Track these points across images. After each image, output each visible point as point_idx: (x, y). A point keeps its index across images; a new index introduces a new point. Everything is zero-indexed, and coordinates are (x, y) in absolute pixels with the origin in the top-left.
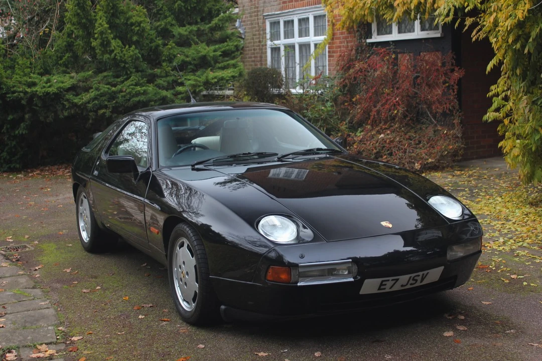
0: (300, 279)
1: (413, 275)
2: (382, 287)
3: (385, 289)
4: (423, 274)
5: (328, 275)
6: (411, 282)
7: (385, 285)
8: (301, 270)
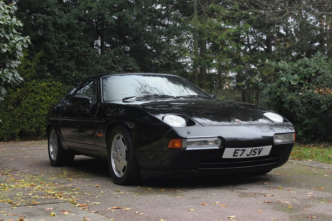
0: (188, 146)
1: (254, 148)
2: (236, 154)
3: (237, 156)
4: (260, 149)
5: (204, 145)
6: (253, 153)
7: (237, 153)
8: (188, 140)
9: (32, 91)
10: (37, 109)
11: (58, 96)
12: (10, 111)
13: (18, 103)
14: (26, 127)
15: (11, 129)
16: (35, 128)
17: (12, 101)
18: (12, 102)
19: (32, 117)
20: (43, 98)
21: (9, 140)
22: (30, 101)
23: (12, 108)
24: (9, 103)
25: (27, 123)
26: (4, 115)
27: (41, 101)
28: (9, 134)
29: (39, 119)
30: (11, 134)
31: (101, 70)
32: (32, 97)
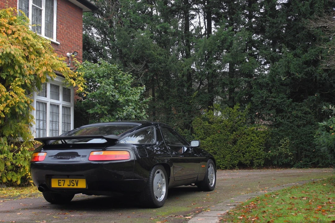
9: (245, 134)
10: (249, 146)
11: (264, 137)
12: (229, 148)
13: (235, 142)
14: (242, 160)
15: (232, 161)
16: (249, 161)
18: (231, 141)
19: (246, 152)
20: (252, 138)
21: (231, 169)
22: (243, 140)
23: (231, 145)
24: (229, 142)
25: (242, 157)
26: (226, 151)
27: (252, 140)
28: (231, 164)
29: (251, 153)
30: (232, 165)
31: (297, 114)
32: (245, 137)
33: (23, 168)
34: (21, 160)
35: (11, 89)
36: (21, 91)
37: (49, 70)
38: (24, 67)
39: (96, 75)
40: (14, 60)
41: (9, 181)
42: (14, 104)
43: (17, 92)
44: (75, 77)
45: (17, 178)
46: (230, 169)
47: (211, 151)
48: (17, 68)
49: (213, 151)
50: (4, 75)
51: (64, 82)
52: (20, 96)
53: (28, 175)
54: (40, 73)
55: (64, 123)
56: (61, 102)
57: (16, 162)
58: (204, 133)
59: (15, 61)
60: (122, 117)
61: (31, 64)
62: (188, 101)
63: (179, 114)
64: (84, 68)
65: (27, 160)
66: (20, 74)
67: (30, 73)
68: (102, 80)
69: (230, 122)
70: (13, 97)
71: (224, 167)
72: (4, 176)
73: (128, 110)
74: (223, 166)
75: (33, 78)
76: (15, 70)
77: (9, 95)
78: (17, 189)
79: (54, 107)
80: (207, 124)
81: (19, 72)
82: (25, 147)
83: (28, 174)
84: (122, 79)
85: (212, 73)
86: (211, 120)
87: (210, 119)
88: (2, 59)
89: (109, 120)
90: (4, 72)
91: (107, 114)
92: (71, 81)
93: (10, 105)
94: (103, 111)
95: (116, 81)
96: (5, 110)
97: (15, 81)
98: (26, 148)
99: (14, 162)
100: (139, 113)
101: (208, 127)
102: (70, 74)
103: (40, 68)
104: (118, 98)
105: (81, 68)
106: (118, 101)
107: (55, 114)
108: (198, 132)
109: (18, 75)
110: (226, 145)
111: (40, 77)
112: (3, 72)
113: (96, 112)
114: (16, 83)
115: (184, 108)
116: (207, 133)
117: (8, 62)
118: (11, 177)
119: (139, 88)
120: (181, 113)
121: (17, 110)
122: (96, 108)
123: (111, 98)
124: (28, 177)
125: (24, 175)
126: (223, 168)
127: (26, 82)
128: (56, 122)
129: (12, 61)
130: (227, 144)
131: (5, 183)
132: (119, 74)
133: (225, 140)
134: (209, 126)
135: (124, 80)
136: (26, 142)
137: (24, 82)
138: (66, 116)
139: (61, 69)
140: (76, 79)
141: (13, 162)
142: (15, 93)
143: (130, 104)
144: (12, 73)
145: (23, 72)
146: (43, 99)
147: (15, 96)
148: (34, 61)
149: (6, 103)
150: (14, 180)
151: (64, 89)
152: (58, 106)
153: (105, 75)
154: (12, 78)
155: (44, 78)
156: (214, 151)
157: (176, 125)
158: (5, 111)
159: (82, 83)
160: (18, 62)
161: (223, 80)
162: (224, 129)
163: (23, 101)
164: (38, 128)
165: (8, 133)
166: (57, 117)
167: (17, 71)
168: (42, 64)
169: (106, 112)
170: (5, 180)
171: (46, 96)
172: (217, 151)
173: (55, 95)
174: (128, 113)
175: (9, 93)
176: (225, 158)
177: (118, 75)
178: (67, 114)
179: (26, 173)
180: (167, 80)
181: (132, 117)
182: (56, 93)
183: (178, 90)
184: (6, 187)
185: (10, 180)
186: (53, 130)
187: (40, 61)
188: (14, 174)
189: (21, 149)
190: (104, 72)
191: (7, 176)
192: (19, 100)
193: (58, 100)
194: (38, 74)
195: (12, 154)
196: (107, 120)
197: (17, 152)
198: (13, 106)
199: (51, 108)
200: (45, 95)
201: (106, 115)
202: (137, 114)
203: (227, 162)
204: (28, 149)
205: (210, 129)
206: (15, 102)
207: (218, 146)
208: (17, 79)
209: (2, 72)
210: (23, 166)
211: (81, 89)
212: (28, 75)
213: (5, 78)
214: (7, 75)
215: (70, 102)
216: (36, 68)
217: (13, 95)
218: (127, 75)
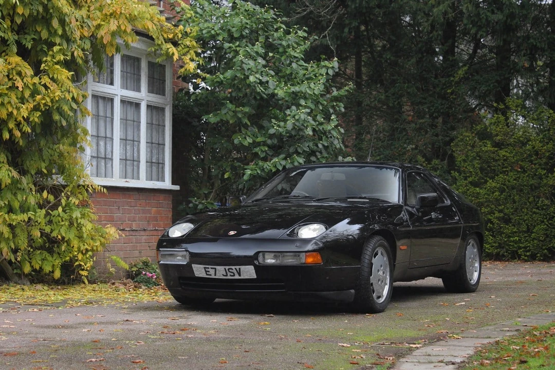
0: (162, 259)
2: (208, 273)
3: (211, 275)
4: (236, 269)
6: (229, 274)
7: (209, 271)
8: (162, 253)
12: (543, 209)
15: (548, 239)
17: (545, 190)
23: (546, 202)
24: (542, 194)
26: (534, 215)
28: (546, 249)
30: (549, 249)
33: (65, 244)
34: (62, 225)
35: (42, 70)
36: (64, 75)
37: (123, 28)
38: (71, 23)
39: (226, 35)
40: (50, 5)
41: (34, 270)
42: (50, 104)
43: (55, 76)
44: (176, 38)
45: (53, 265)
46: (544, 260)
47: (497, 214)
48: (55, 23)
49: (502, 215)
50: (28, 40)
51: (153, 50)
52: (62, 87)
53: (77, 260)
54: (103, 35)
55: (150, 143)
56: (143, 96)
57: (52, 230)
58: (481, 169)
59: (53, 8)
60: (284, 133)
61: (84, 12)
62: (442, 89)
63: (421, 121)
64: (198, 16)
65: (75, 225)
66: (62, 36)
67: (83, 34)
68: (239, 46)
69: (548, 143)
70: (49, 88)
71: (528, 254)
72: (26, 260)
73: (297, 117)
74: (527, 251)
75: (88, 45)
76: (51, 29)
77: (40, 83)
78: (52, 289)
79: (129, 108)
80: (489, 147)
81: (60, 32)
82: (70, 199)
83: (76, 256)
84: (284, 43)
85: (506, 22)
86: (499, 138)
87: (497, 135)
88: (25, 5)
89: (254, 139)
90: (28, 34)
91: (249, 124)
92: (168, 49)
93: (42, 106)
94: (239, 119)
95: (269, 46)
96: (31, 116)
97: (51, 53)
98: (74, 200)
99: (47, 229)
100: (321, 124)
101: (492, 155)
102: (166, 33)
103: (103, 23)
104: (275, 89)
105: (190, 18)
106: (273, 95)
107: (130, 123)
108: (466, 168)
109: (58, 40)
110: (535, 201)
111: (105, 42)
112: (26, 33)
113: (225, 119)
114: (53, 57)
115: (433, 106)
116: (488, 170)
117: (38, 11)
118: (40, 263)
119: (322, 63)
120: (427, 119)
121: (56, 117)
122: (224, 111)
123: (259, 89)
124: (77, 263)
125: (68, 258)
126: (526, 256)
127: (75, 54)
128: (133, 141)
129: (46, 8)
130: (539, 197)
131: (26, 276)
132: (277, 30)
133: (533, 188)
134: (494, 153)
135: (288, 46)
136: (71, 186)
137: (70, 54)
138: (155, 126)
139: (150, 25)
140: (180, 42)
141: (44, 230)
142: (53, 79)
143: (302, 102)
144: (44, 35)
145: (69, 34)
146: (104, 89)
147: (53, 86)
148: (89, 7)
149: (34, 101)
150: (47, 268)
151: (151, 65)
152: (138, 105)
153: (244, 33)
154: (44, 46)
155: (112, 45)
156: (505, 214)
157: (412, 149)
158: (31, 120)
159: (192, 52)
160: (59, 10)
161: (532, 40)
162: (531, 161)
163: (69, 97)
164: (95, 155)
165: (35, 166)
166: (136, 130)
167: (56, 31)
168: (108, 14)
169: (246, 121)
170: (27, 269)
171: (112, 83)
172: (513, 214)
173: (132, 81)
174: (297, 124)
175: (40, 79)
176: (532, 232)
177: (275, 34)
178: (157, 123)
179: (71, 255)
180: (391, 37)
181: (307, 133)
182: (134, 74)
183: (418, 62)
184: (29, 283)
185: (38, 268)
186: (126, 160)
187: (104, 5)
188: (47, 256)
189: (63, 202)
190: (243, 27)
191: (31, 259)
192: (60, 94)
193: (138, 89)
194: (99, 36)
195: (44, 211)
196: (247, 138)
197: (55, 207)
198: (47, 108)
199: (122, 109)
200: (109, 81)
201: (246, 127)
202: (318, 125)
203: (535, 241)
204: (77, 202)
205: (496, 161)
206: (52, 101)
207: (514, 202)
208: (56, 49)
209: (22, 33)
210: (66, 239)
211: (191, 66)
212: (78, 39)
213: (30, 47)
214: (34, 39)
215: (164, 95)
216: (95, 23)
217: (48, 84)
218: (296, 33)
